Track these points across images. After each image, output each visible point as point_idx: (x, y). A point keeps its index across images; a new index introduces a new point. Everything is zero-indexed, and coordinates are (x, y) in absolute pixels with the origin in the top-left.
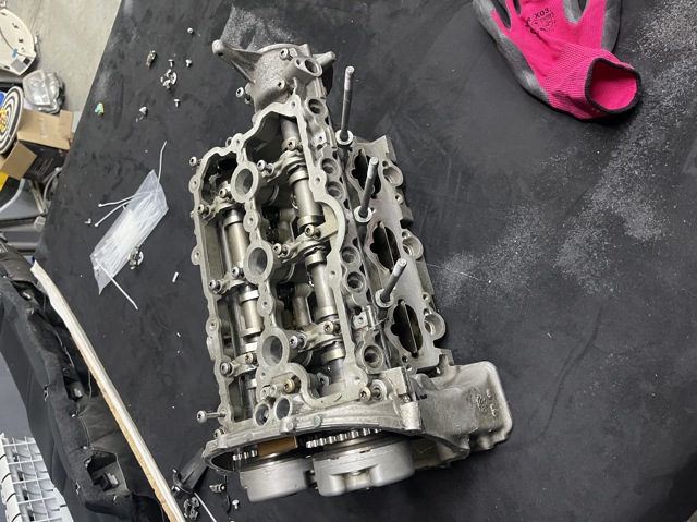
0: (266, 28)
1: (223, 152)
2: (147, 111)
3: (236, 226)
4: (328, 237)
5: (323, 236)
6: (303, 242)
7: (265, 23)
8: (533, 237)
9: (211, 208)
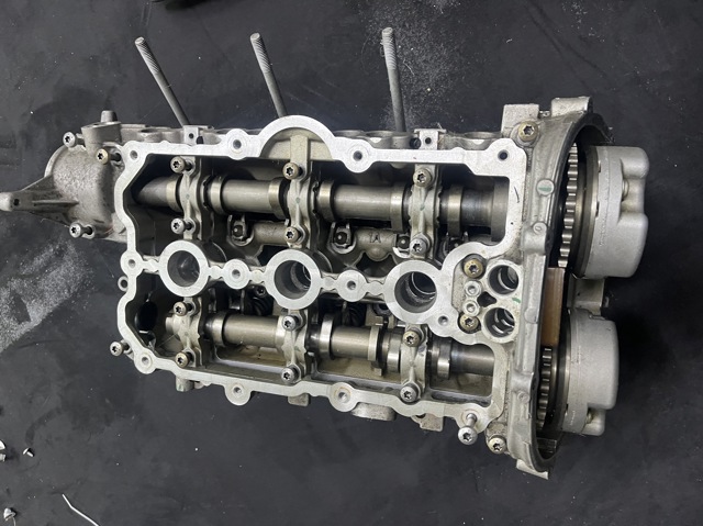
0: (23, 277)
1: (131, 293)
2: (12, 510)
3: (228, 326)
4: (309, 161)
5: (305, 166)
6: (298, 200)
7: (18, 276)
8: (404, 26)
9: (188, 348)
